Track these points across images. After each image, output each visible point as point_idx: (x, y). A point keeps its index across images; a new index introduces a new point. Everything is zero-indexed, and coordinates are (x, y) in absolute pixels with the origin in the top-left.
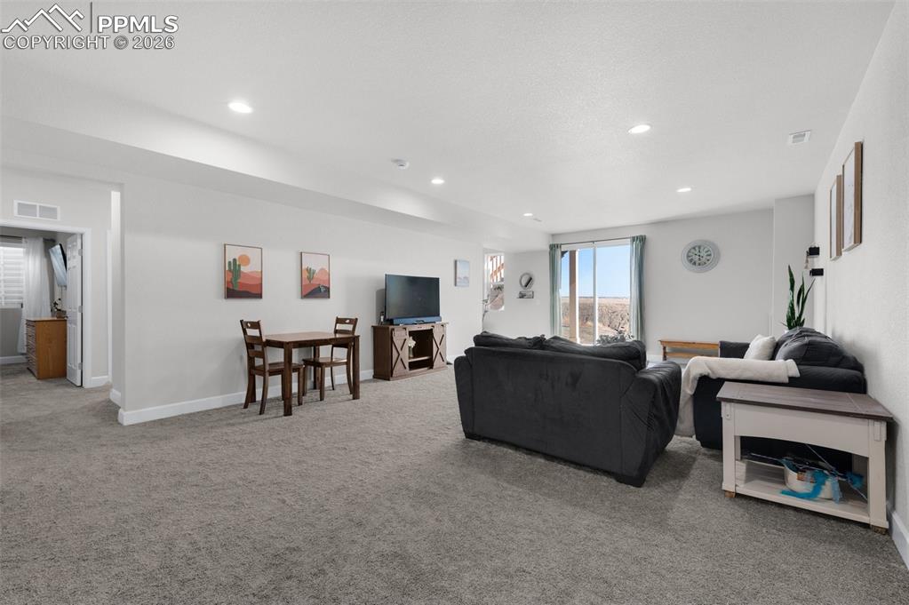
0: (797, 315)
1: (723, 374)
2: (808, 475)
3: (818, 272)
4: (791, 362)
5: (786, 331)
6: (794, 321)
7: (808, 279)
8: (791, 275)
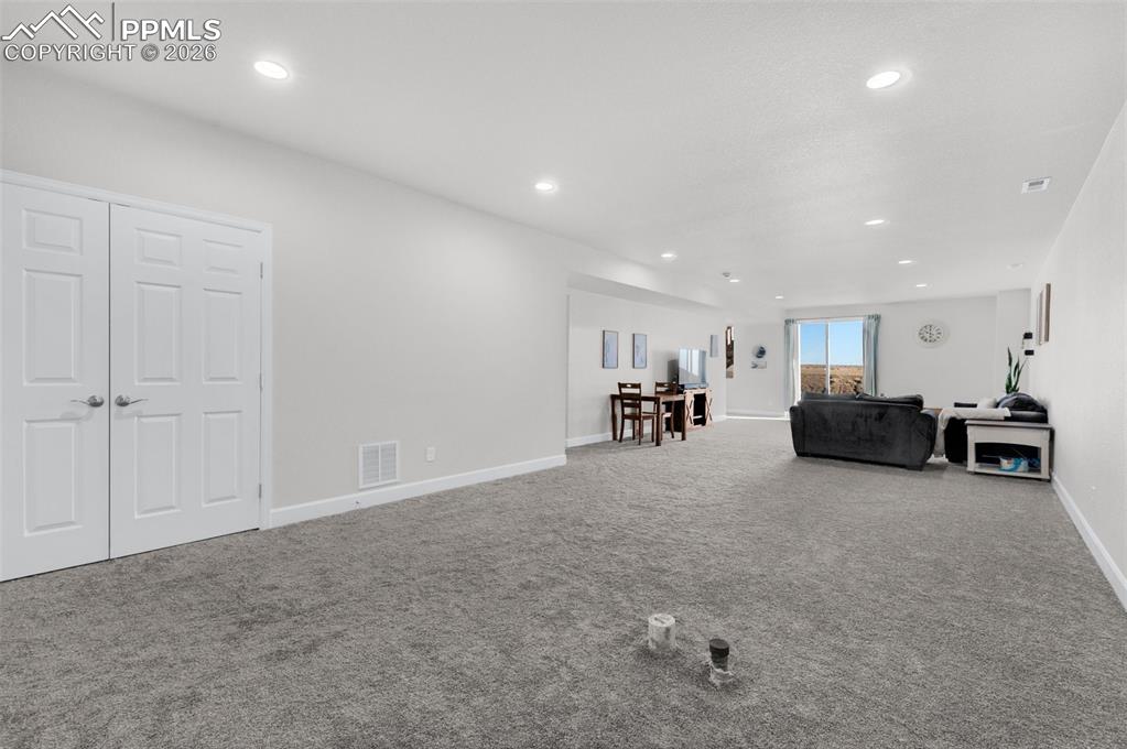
0: (1013, 384)
1: (964, 416)
2: (1013, 461)
3: (1029, 353)
4: (1007, 409)
5: (1005, 395)
6: (1010, 388)
7: (1023, 357)
8: (1010, 354)
